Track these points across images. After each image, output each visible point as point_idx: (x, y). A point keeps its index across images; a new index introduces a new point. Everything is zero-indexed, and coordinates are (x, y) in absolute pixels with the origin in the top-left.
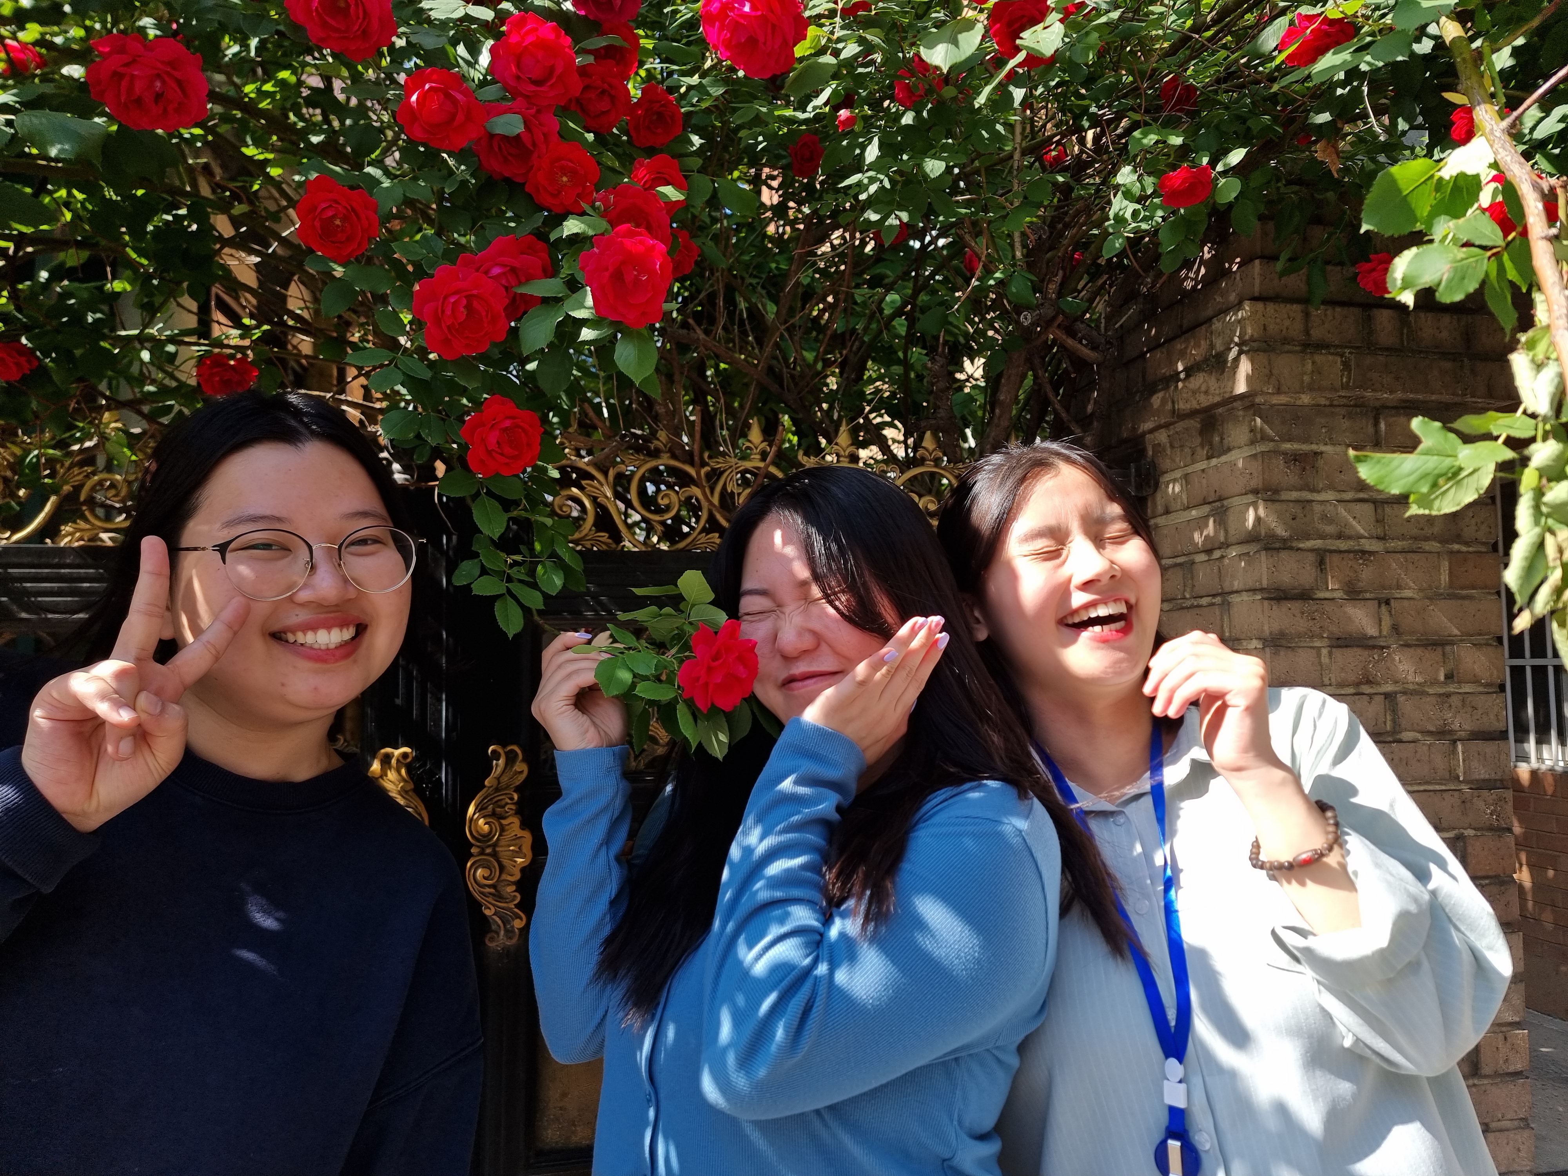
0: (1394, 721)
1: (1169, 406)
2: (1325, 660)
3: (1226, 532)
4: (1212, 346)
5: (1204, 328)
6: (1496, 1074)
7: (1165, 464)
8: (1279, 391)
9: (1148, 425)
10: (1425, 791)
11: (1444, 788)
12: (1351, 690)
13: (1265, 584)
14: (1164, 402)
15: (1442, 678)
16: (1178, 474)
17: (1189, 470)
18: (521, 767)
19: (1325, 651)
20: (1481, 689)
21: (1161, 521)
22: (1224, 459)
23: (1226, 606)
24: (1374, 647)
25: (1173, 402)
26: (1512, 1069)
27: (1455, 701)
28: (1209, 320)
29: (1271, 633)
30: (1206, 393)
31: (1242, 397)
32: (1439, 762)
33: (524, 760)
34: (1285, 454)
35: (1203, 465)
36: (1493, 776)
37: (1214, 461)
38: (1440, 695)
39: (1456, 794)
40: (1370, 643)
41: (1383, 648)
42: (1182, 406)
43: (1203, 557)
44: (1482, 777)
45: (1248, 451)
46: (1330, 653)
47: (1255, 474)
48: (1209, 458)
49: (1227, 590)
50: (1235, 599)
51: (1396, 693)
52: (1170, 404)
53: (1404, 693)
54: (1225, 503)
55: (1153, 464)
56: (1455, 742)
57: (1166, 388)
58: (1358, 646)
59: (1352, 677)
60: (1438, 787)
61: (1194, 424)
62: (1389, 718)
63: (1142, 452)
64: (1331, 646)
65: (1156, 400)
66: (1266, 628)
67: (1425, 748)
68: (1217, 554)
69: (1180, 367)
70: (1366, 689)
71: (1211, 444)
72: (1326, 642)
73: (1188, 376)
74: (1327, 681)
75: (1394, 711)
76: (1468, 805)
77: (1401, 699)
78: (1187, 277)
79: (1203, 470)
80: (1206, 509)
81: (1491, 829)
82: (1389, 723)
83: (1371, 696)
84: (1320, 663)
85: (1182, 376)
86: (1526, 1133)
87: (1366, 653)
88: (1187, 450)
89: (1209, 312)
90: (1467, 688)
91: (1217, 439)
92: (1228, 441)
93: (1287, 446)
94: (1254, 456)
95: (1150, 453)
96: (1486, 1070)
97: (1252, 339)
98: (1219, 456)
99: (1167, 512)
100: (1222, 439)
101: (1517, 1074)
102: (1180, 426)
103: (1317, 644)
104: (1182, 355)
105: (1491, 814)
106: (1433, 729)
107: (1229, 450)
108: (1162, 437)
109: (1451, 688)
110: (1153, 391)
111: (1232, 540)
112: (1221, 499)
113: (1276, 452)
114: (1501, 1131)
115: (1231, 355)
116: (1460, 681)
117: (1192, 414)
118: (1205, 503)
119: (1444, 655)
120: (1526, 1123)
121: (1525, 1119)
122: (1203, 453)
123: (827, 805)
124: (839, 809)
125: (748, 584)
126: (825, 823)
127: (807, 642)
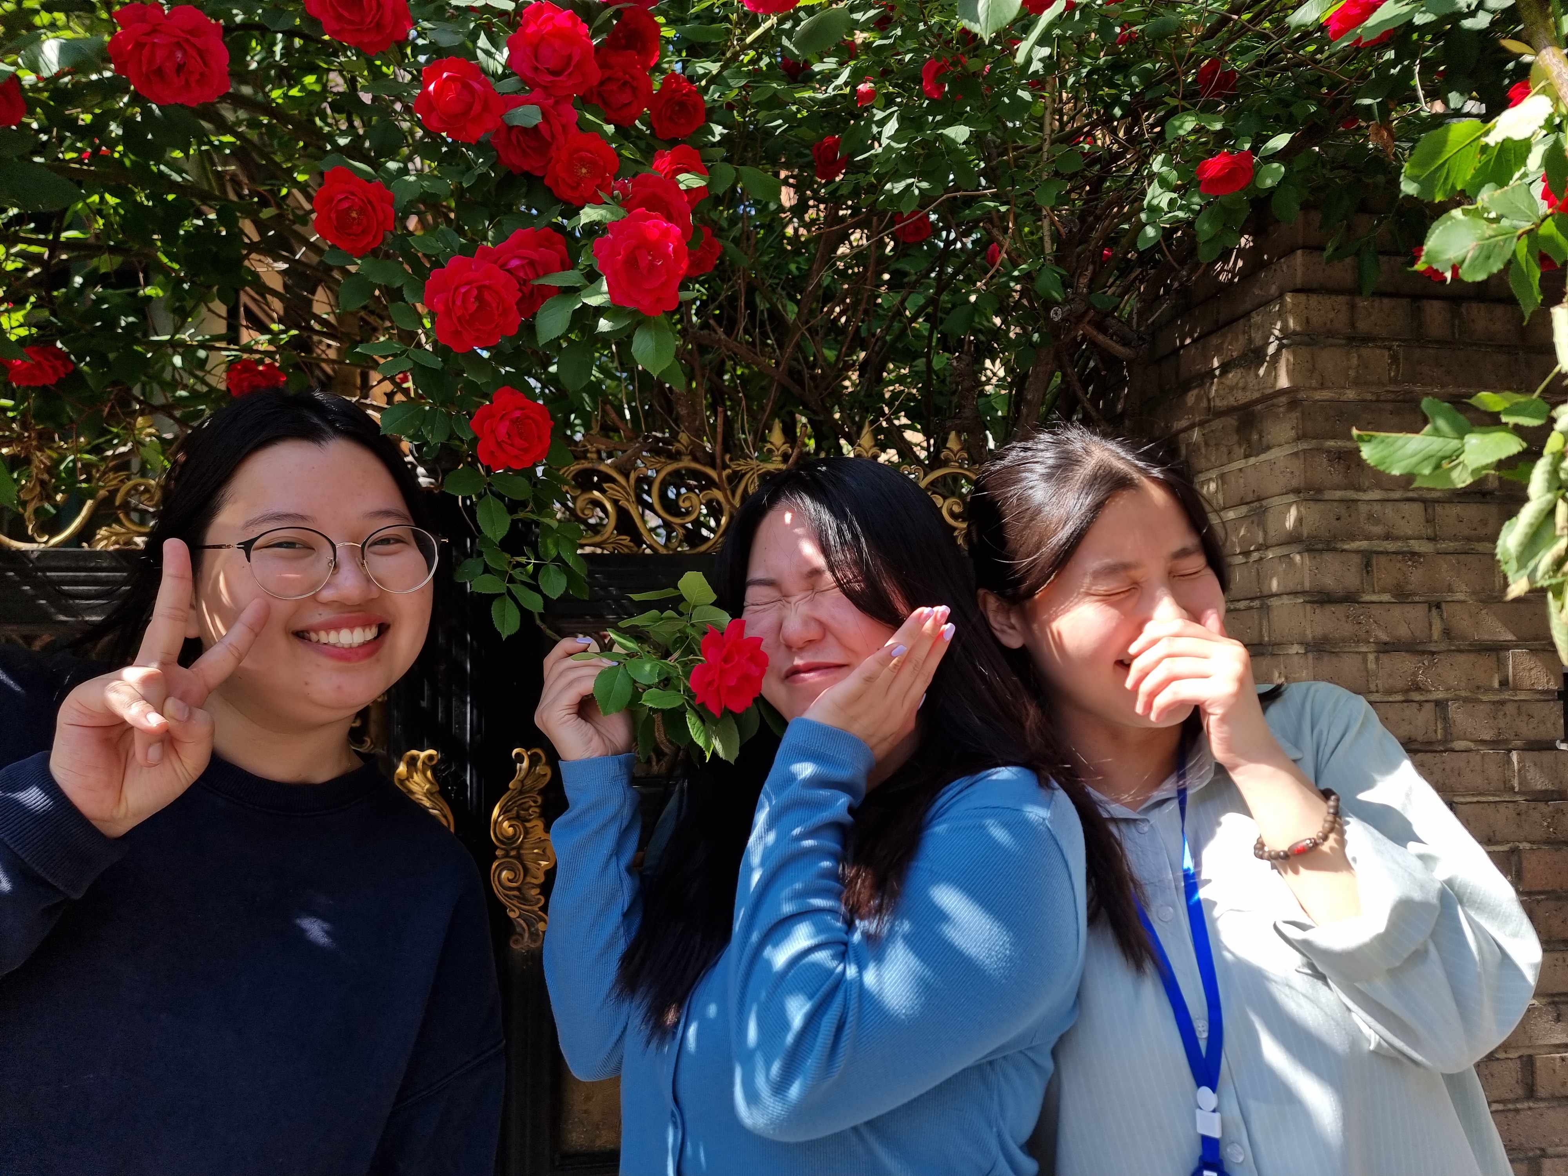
0: (1445, 729)
1: (1204, 404)
2: (1372, 666)
3: (1265, 533)
4: (1250, 340)
5: (1241, 321)
6: (1552, 1097)
7: (1202, 463)
8: (1322, 386)
9: (1184, 423)
10: (1478, 802)
11: (1498, 799)
12: (1399, 697)
13: (1307, 586)
14: (1199, 398)
15: (1496, 684)
16: (1213, 474)
17: (1226, 469)
18: (545, 770)
19: (1371, 657)
20: (1538, 696)
22: (1263, 457)
23: (1266, 609)
24: (1423, 652)
25: (1209, 400)
27: (1510, 709)
28: (1247, 314)
29: (1314, 638)
30: (1244, 389)
31: (1283, 392)
32: (1493, 772)
33: (548, 763)
34: (1328, 451)
35: (1241, 464)
36: (1550, 787)
37: (1252, 460)
38: (1494, 703)
39: (1510, 805)
40: (1420, 648)
41: (1433, 653)
42: (1218, 403)
43: (1242, 559)
44: (1539, 787)
45: (1288, 450)
46: (1377, 659)
47: (1297, 473)
48: (1246, 457)
49: (1266, 593)
50: (1274, 602)
51: (1447, 700)
52: (1205, 400)
53: (1456, 699)
54: (1264, 503)
56: (1510, 751)
57: (1201, 385)
58: (1407, 651)
59: (1400, 683)
60: (1491, 799)
61: (1232, 421)
62: (1440, 726)
63: (1175, 451)
64: (1378, 652)
65: (1191, 398)
66: (1308, 632)
67: (1478, 758)
68: (1255, 556)
69: (1216, 363)
70: (1416, 696)
71: (1249, 441)
72: (1372, 648)
73: (1224, 373)
74: (1373, 687)
75: (1445, 719)
76: (1524, 817)
77: (1452, 707)
78: (1222, 270)
79: (1240, 470)
80: (1244, 510)
81: (1548, 842)
82: (1439, 731)
83: (1420, 703)
84: (1367, 670)
85: (1217, 372)
87: (1416, 659)
88: (1224, 449)
89: (1248, 306)
90: (1522, 696)
91: (1255, 437)
92: (1268, 438)
93: (1331, 443)
94: (1296, 454)
96: (1542, 1092)
97: (1295, 333)
98: (1257, 455)
100: (1261, 437)
102: (1217, 424)
103: (1364, 649)
104: (1218, 351)
105: (1548, 827)
106: (1487, 737)
107: (1269, 448)
108: (1196, 435)
109: (1506, 696)
110: (1187, 389)
111: (1272, 540)
112: (1259, 499)
113: (1319, 450)
115: (1271, 350)
116: (1515, 689)
117: (1230, 411)
118: (1243, 503)
119: (1498, 660)
122: (1240, 451)
123: (839, 806)
124: (851, 811)
125: (755, 574)
126: (839, 826)
127: (812, 631)
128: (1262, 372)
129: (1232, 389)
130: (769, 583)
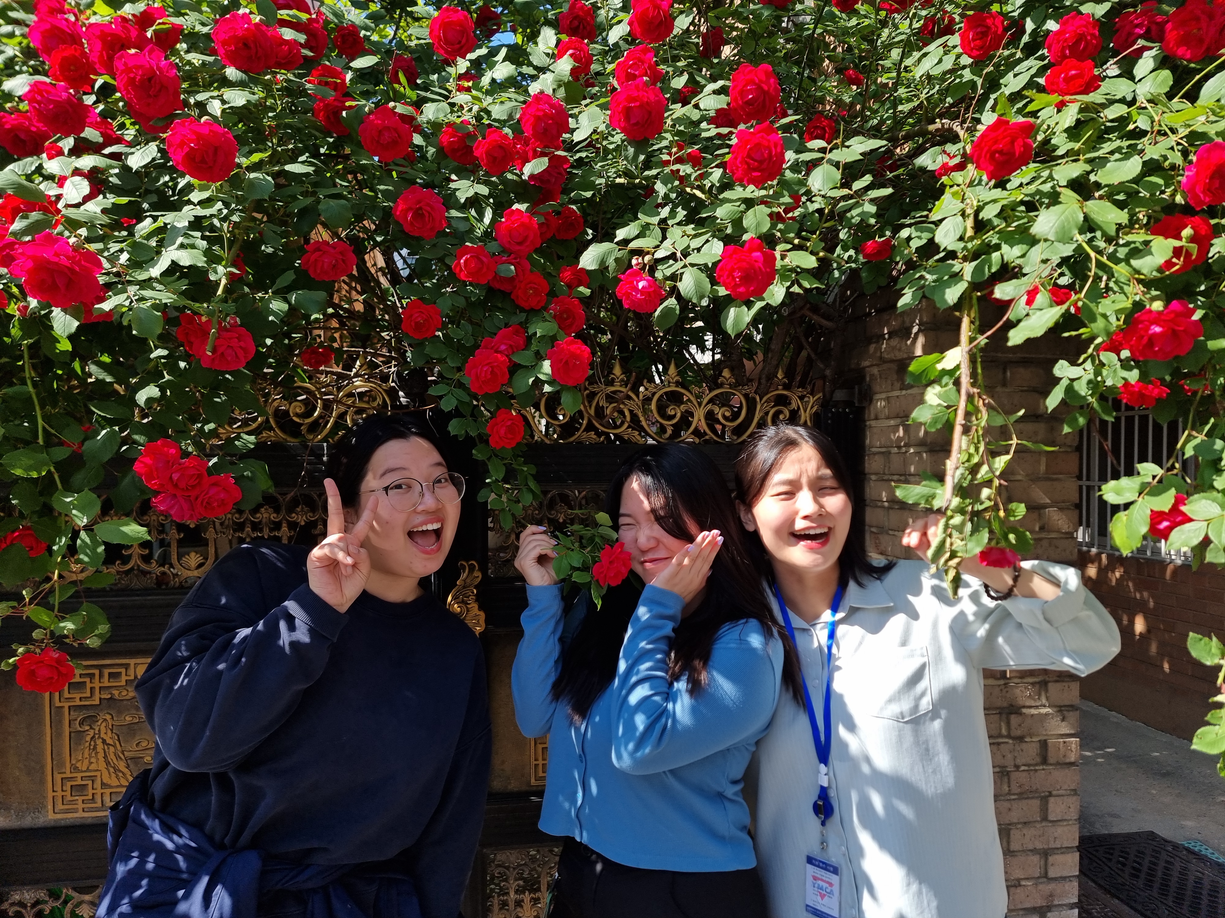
1: (878, 354)
4: (904, 322)
6: (1057, 764)
7: (877, 388)
9: (866, 363)
14: (876, 350)
15: (1037, 529)
16: (883, 396)
17: (890, 394)
18: (478, 574)
20: (1062, 535)
21: (873, 423)
22: (909, 392)
25: (881, 352)
26: (1068, 761)
27: (1045, 543)
33: (480, 570)
35: (897, 393)
37: (904, 392)
38: (1036, 539)
42: (886, 356)
43: (896, 450)
48: (901, 389)
50: (912, 477)
52: (879, 352)
55: (869, 387)
57: (877, 342)
61: (894, 366)
63: (863, 377)
65: (872, 347)
68: (903, 449)
69: (886, 331)
71: (903, 380)
73: (890, 338)
79: (898, 396)
80: (898, 421)
85: (886, 336)
86: (1075, 798)
88: (889, 382)
90: (1053, 535)
95: (868, 379)
96: (1051, 760)
97: (927, 323)
98: (906, 390)
99: (876, 418)
101: (1072, 764)
102: (885, 366)
104: (887, 323)
108: (875, 371)
109: (1043, 535)
110: (870, 343)
111: (912, 442)
114: (1059, 796)
115: (915, 329)
116: (1049, 531)
117: (892, 361)
118: (898, 417)
119: (1040, 515)
120: (1074, 792)
121: (1075, 790)
122: (898, 385)
123: (668, 628)
124: (674, 630)
125: (622, 511)
126: (667, 638)
127: (652, 544)
128: (909, 342)
129: (894, 348)
130: (628, 516)
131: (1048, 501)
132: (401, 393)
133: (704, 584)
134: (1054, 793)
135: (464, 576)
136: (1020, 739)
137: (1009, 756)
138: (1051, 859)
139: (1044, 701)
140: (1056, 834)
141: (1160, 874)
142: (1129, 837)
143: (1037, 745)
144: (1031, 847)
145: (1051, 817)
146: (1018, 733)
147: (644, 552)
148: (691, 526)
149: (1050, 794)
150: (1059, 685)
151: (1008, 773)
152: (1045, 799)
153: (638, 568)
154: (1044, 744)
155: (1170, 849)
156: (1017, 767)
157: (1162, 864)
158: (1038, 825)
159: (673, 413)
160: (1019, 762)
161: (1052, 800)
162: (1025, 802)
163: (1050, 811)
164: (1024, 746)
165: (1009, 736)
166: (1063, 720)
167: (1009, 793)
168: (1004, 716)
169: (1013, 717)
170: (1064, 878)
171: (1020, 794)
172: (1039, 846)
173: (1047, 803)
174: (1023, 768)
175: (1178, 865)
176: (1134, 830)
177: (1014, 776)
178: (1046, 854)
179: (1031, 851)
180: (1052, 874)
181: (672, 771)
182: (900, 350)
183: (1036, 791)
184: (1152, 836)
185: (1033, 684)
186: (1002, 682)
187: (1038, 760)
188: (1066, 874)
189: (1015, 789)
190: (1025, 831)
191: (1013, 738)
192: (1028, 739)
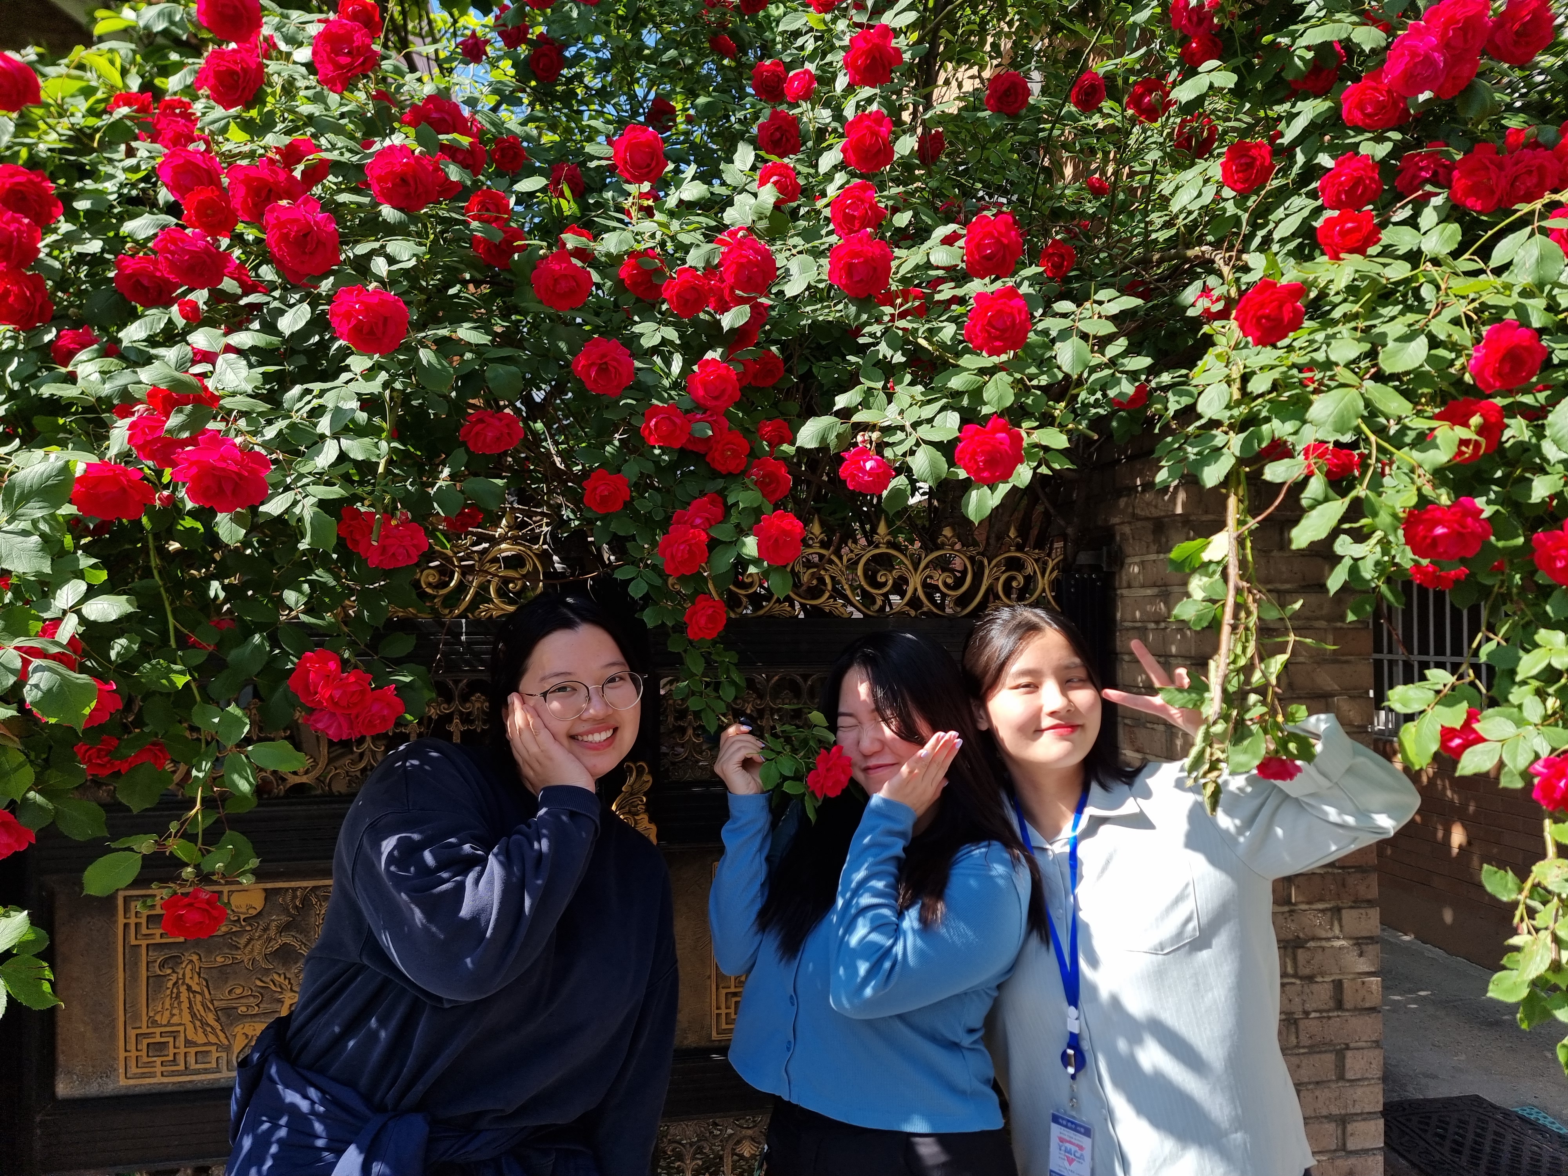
1: (1130, 510)
3: (1169, 610)
6: (1355, 1009)
7: (1129, 550)
9: (1115, 520)
13: (1193, 653)
14: (1127, 505)
16: (1137, 559)
17: (1146, 558)
18: (647, 778)
21: (1125, 592)
22: (1168, 555)
25: (1133, 508)
26: (1367, 1005)
31: (1179, 516)
33: (650, 772)
35: (1153, 557)
37: (1160, 555)
42: (1139, 511)
43: (1152, 626)
48: (1158, 552)
52: (1131, 508)
54: (1169, 587)
55: (1120, 547)
57: (1129, 495)
61: (1149, 525)
63: (1112, 536)
65: (1123, 502)
68: (1162, 624)
69: (1138, 483)
71: (1159, 542)
73: (1143, 491)
79: (1154, 561)
80: (1155, 591)
85: (1139, 489)
86: (1377, 1052)
88: (1144, 543)
91: (1164, 540)
92: (1172, 543)
95: (1118, 539)
96: (1348, 1005)
98: (1165, 553)
99: (1129, 586)
100: (1168, 541)
101: (1373, 1009)
102: (1139, 524)
108: (1126, 529)
110: (1120, 496)
112: (1165, 585)
114: (1357, 1049)
117: (1147, 519)
118: (1154, 585)
120: (1377, 1044)
121: (1377, 1042)
122: (1154, 548)
123: (898, 848)
124: (905, 849)
125: (842, 709)
126: (897, 859)
127: (877, 747)
128: (1168, 498)
129: (1148, 504)
130: (850, 715)
131: (1336, 687)
132: (555, 558)
133: (938, 794)
134: (1352, 1045)
135: (630, 780)
136: (1310, 979)
137: (1297, 1000)
138: (1350, 1128)
139: (1337, 931)
140: (1355, 1097)
141: (1487, 1149)
142: (1448, 1103)
143: (1331, 986)
144: (1325, 1112)
145: (1349, 1075)
146: (1307, 971)
147: (866, 757)
148: (923, 727)
149: (1348, 1048)
150: (1354, 913)
151: (1296, 1022)
152: (1340, 1055)
153: (860, 776)
154: (1338, 985)
155: (1499, 1117)
156: (1307, 1013)
157: (1490, 1136)
158: (1333, 1086)
159: (883, 579)
160: (1308, 1007)
161: (1349, 1054)
162: (1317, 1057)
163: (1348, 1066)
164: (1315, 987)
165: (1296, 976)
166: (1361, 955)
167: (1297, 1046)
168: (1290, 951)
169: (1300, 951)
170: (1366, 1151)
171: (1310, 1047)
172: (1335, 1111)
173: (1344, 1057)
174: (1313, 1015)
175: (1509, 1138)
176: (1456, 1094)
177: (1302, 1024)
178: (1343, 1121)
179: (1326, 1117)
180: (1351, 1146)
181: (900, 1017)
182: (1156, 507)
183: (1330, 1043)
184: (1477, 1100)
185: (1323, 911)
186: (1286, 909)
187: (1332, 1004)
188: (1368, 1145)
189: (1305, 1041)
190: (1317, 1093)
191: (1301, 978)
192: (1319, 979)
